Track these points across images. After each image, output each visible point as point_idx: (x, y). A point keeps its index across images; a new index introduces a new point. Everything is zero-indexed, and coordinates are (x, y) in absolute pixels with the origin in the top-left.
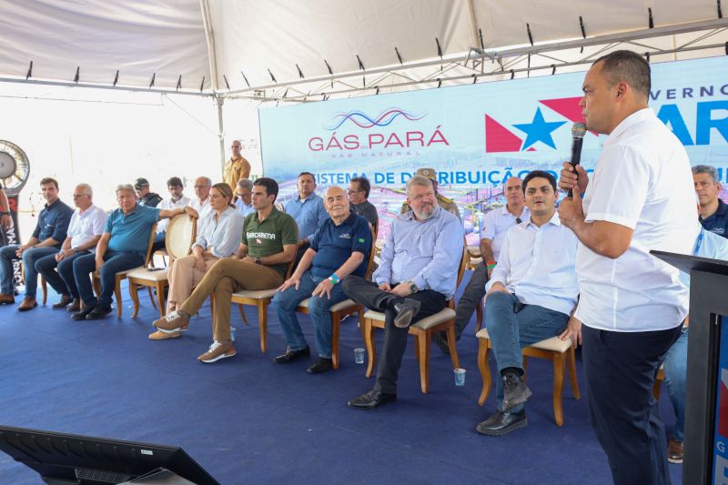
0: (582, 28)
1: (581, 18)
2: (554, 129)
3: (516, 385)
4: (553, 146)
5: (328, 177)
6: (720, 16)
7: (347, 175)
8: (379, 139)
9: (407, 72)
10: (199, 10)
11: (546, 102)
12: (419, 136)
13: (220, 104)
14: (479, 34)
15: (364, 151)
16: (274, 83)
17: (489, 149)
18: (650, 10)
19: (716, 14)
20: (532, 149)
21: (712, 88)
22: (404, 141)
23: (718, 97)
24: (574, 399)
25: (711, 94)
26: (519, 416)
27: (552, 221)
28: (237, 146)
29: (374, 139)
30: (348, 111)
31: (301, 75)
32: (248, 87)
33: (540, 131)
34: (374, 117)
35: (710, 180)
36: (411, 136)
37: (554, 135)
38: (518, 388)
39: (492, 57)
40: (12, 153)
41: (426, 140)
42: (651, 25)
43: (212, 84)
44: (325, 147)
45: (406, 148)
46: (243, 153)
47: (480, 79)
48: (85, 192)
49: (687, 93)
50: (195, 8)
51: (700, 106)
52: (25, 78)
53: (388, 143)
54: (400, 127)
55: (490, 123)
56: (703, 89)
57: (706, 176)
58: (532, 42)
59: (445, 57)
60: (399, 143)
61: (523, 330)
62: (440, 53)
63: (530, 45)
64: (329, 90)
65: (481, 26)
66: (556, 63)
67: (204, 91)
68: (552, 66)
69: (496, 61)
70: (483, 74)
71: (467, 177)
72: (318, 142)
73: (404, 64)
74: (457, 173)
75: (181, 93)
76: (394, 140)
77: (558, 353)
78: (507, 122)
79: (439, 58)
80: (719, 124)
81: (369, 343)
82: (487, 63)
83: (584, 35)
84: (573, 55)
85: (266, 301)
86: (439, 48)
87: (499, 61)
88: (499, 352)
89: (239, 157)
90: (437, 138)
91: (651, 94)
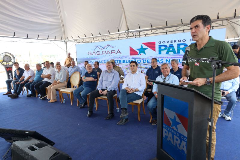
1: (151, 23)
2: (145, 50)
3: (124, 112)
4: (145, 54)
5: (93, 62)
6: (182, 23)
8: (105, 52)
10: (59, 20)
11: (143, 43)
12: (114, 51)
13: (66, 44)
14: (128, 27)
15: (101, 55)
16: (79, 38)
17: (131, 55)
18: (166, 22)
19: (181, 23)
20: (140, 55)
21: (180, 40)
22: (111, 53)
23: (182, 42)
24: (144, 114)
25: (180, 42)
26: (127, 119)
27: (136, 73)
28: (69, 54)
29: (104, 52)
30: (97, 45)
31: (86, 36)
32: (73, 39)
33: (142, 50)
34: (104, 47)
35: (175, 63)
36: (112, 52)
37: (145, 51)
38: (124, 113)
39: (131, 32)
40: (10, 56)
41: (116, 52)
42: (167, 25)
43: (64, 38)
44: (92, 54)
46: (71, 56)
47: (128, 38)
48: (27, 66)
49: (175, 41)
50: (58, 19)
51: (178, 44)
52: (13, 36)
53: (107, 53)
54: (110, 49)
55: (131, 48)
56: (179, 41)
57: (174, 62)
58: (140, 29)
59: (120, 32)
60: (110, 53)
62: (119, 31)
64: (93, 40)
65: (128, 25)
66: (146, 34)
67: (62, 40)
68: (145, 35)
69: (132, 33)
70: (129, 37)
71: (126, 61)
72: (90, 53)
73: (110, 34)
74: (123, 61)
75: (55, 41)
76: (108, 52)
77: (138, 104)
78: (135, 48)
79: (118, 33)
80: (182, 49)
81: (96, 102)
82: (130, 34)
83: (152, 27)
84: (150, 32)
85: (72, 92)
86: (118, 30)
87: (133, 33)
88: (121, 104)
89: (69, 57)
90: (119, 52)
91: (167, 41)
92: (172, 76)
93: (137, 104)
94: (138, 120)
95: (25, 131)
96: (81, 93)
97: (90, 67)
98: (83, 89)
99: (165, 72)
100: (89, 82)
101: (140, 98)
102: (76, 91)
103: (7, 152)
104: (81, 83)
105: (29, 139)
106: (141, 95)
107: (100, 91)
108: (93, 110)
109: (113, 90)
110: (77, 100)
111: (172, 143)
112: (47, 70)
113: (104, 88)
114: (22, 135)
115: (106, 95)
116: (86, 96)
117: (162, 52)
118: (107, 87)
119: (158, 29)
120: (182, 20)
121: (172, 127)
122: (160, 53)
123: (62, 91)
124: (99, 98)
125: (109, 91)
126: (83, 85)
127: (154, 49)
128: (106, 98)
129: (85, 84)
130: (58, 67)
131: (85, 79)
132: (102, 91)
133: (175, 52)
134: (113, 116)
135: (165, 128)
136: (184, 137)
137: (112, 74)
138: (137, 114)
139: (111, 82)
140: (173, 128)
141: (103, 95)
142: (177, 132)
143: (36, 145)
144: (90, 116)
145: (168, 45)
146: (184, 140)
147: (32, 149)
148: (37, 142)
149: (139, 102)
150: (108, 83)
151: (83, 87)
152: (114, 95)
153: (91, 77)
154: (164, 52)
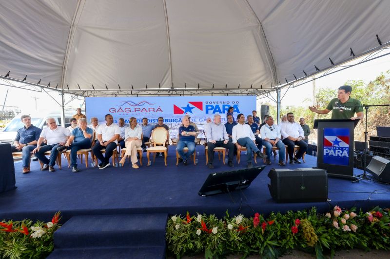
1: (198, 84)
4: (192, 113)
11: (190, 102)
13: (63, 95)
15: (133, 113)
17: (175, 113)
18: (213, 84)
19: (226, 87)
20: (186, 113)
23: (226, 104)
30: (127, 101)
31: (107, 88)
34: (137, 103)
37: (192, 110)
41: (155, 110)
42: (213, 88)
44: (117, 111)
45: (148, 113)
49: (221, 103)
51: (223, 105)
55: (175, 107)
56: (224, 102)
58: (186, 88)
65: (173, 82)
67: (57, 89)
68: (191, 94)
71: (168, 120)
75: (49, 88)
76: (144, 110)
78: (180, 107)
80: (226, 109)
83: (199, 88)
87: (176, 91)
90: (159, 110)
91: (213, 102)
117: (209, 111)
120: (226, 85)
122: (207, 112)
123: (149, 151)
127: (201, 108)
133: (220, 112)
145: (214, 105)
154: (211, 112)
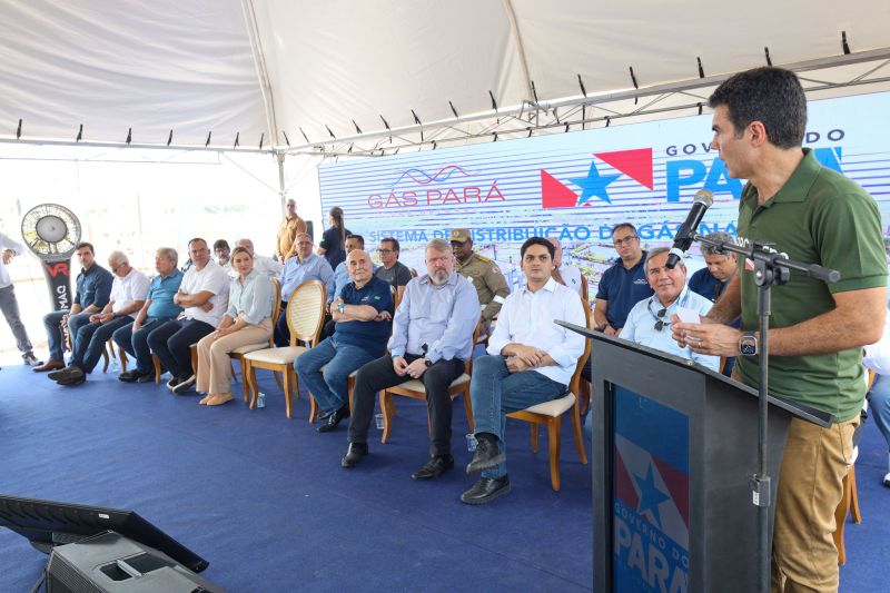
0: (634, 79)
2: (609, 182)
4: (608, 200)
7: (407, 232)
9: (463, 126)
10: (253, 65)
11: (600, 156)
13: (281, 162)
14: (532, 87)
16: (332, 138)
17: (546, 204)
18: (699, 59)
19: (765, 62)
20: (588, 204)
24: (582, 464)
26: (501, 482)
27: (546, 287)
28: (292, 205)
31: (358, 130)
32: (307, 143)
33: (595, 185)
34: (431, 172)
37: (609, 188)
38: (487, 454)
39: (545, 109)
40: (64, 216)
41: (483, 196)
42: (702, 75)
43: (272, 141)
44: (384, 204)
47: (536, 132)
50: (247, 64)
52: (75, 140)
58: (584, 93)
59: (499, 110)
61: (506, 396)
62: (495, 106)
63: (583, 96)
64: (387, 145)
65: (532, 78)
66: (610, 114)
67: (263, 148)
68: (606, 118)
69: (551, 113)
70: (538, 127)
71: (524, 234)
73: (459, 118)
75: (238, 150)
76: (451, 196)
77: (552, 417)
78: (563, 178)
79: (494, 111)
81: (383, 408)
82: (542, 115)
83: (636, 86)
84: (628, 106)
85: (290, 366)
86: (494, 101)
87: (554, 112)
88: (477, 417)
89: (294, 216)
90: (494, 194)
91: (703, 145)
92: (694, 300)
93: (545, 417)
94: (551, 486)
95: (96, 512)
96: (326, 370)
97: (362, 261)
98: (334, 352)
99: (664, 287)
100: (357, 323)
101: (559, 391)
102: (304, 359)
103: (35, 587)
104: (327, 327)
105: (110, 540)
106: (566, 381)
107: (396, 363)
108: (369, 440)
109: (449, 357)
110: (312, 397)
111: (644, 576)
112: (196, 274)
113: (414, 349)
114: (84, 525)
115: (421, 379)
116: (343, 383)
118: (425, 347)
119: (664, 92)
120: (767, 50)
121: (641, 514)
123: (251, 361)
124: (394, 390)
125: (433, 362)
126: (335, 335)
127: (645, 178)
128: (421, 389)
129: (341, 332)
130: (239, 261)
131: (345, 313)
132: (405, 363)
134: (447, 467)
135: (621, 517)
136: (682, 551)
137: (447, 290)
138: (548, 463)
139: (445, 323)
140: (644, 516)
141: (407, 378)
142: (660, 534)
143: (131, 562)
144: (352, 465)
145: (707, 161)
146: (681, 566)
147: (116, 573)
148: (136, 550)
149: (555, 408)
150: (429, 328)
151: (335, 345)
152: (455, 378)
153: (365, 303)
